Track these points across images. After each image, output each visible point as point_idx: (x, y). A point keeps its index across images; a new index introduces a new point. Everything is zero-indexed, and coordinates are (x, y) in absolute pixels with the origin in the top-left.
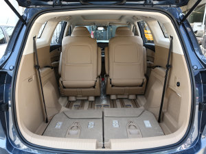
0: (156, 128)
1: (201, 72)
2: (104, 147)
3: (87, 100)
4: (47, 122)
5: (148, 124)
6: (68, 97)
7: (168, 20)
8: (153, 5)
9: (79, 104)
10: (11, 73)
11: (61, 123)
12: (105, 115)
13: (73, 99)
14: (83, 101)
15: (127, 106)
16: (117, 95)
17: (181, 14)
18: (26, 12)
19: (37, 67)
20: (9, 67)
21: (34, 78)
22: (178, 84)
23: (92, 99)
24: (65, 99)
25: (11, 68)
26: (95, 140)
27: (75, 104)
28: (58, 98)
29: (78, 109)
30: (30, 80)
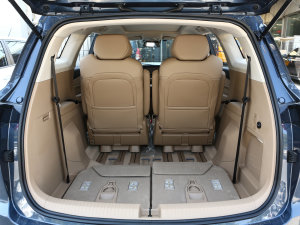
0: (229, 191)
1: (290, 107)
2: (150, 215)
3: (128, 151)
4: (68, 181)
5: (217, 185)
6: (100, 146)
7: (244, 34)
8: (221, 12)
9: (116, 156)
10: (19, 108)
11: (88, 183)
12: (154, 172)
13: (107, 149)
14: (123, 153)
15: (188, 160)
16: (173, 146)
17: (261, 26)
18: (41, 21)
19: (55, 100)
20: (16, 100)
21: (50, 115)
22: (259, 125)
23: (135, 149)
24: (96, 150)
25: (19, 100)
26: (138, 206)
27: (110, 157)
28: (85, 148)
29: (115, 164)
30: (45, 118)
